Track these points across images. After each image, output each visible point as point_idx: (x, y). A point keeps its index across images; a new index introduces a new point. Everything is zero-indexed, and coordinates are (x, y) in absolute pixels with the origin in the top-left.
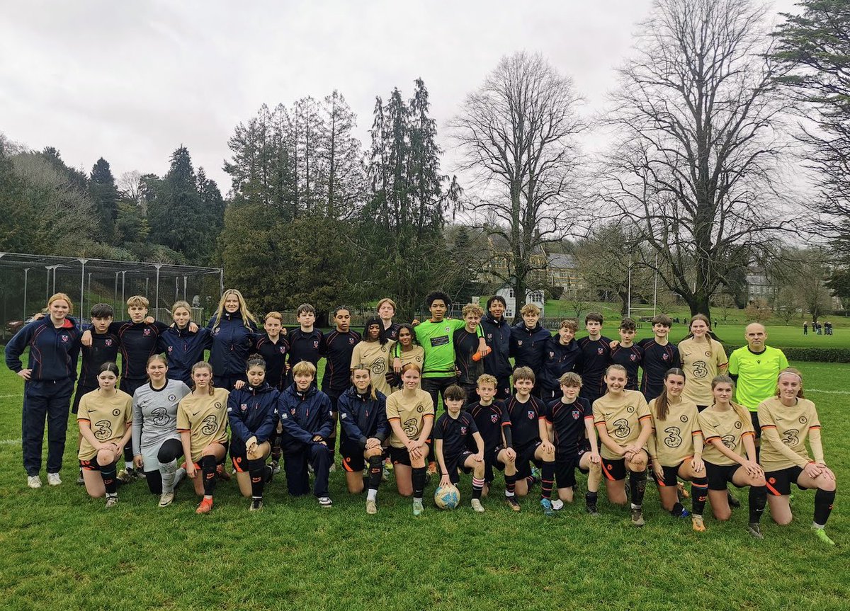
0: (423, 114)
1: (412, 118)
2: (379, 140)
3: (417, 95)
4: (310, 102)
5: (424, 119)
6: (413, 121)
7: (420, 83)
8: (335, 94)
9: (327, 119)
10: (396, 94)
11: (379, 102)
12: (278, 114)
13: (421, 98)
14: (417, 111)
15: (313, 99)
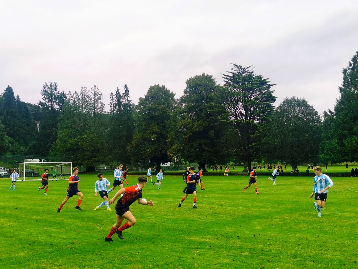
0: (127, 98)
1: (124, 100)
2: (112, 108)
3: (126, 91)
4: (85, 88)
5: (128, 100)
6: (124, 101)
7: (126, 87)
8: (95, 86)
9: (92, 96)
10: (118, 91)
11: (112, 93)
12: (75, 95)
13: (127, 92)
14: (126, 97)
15: (86, 87)
